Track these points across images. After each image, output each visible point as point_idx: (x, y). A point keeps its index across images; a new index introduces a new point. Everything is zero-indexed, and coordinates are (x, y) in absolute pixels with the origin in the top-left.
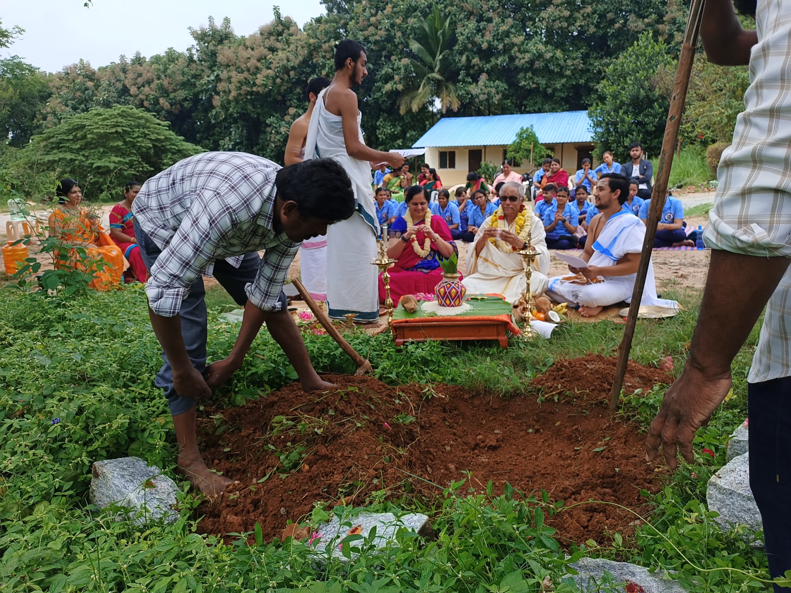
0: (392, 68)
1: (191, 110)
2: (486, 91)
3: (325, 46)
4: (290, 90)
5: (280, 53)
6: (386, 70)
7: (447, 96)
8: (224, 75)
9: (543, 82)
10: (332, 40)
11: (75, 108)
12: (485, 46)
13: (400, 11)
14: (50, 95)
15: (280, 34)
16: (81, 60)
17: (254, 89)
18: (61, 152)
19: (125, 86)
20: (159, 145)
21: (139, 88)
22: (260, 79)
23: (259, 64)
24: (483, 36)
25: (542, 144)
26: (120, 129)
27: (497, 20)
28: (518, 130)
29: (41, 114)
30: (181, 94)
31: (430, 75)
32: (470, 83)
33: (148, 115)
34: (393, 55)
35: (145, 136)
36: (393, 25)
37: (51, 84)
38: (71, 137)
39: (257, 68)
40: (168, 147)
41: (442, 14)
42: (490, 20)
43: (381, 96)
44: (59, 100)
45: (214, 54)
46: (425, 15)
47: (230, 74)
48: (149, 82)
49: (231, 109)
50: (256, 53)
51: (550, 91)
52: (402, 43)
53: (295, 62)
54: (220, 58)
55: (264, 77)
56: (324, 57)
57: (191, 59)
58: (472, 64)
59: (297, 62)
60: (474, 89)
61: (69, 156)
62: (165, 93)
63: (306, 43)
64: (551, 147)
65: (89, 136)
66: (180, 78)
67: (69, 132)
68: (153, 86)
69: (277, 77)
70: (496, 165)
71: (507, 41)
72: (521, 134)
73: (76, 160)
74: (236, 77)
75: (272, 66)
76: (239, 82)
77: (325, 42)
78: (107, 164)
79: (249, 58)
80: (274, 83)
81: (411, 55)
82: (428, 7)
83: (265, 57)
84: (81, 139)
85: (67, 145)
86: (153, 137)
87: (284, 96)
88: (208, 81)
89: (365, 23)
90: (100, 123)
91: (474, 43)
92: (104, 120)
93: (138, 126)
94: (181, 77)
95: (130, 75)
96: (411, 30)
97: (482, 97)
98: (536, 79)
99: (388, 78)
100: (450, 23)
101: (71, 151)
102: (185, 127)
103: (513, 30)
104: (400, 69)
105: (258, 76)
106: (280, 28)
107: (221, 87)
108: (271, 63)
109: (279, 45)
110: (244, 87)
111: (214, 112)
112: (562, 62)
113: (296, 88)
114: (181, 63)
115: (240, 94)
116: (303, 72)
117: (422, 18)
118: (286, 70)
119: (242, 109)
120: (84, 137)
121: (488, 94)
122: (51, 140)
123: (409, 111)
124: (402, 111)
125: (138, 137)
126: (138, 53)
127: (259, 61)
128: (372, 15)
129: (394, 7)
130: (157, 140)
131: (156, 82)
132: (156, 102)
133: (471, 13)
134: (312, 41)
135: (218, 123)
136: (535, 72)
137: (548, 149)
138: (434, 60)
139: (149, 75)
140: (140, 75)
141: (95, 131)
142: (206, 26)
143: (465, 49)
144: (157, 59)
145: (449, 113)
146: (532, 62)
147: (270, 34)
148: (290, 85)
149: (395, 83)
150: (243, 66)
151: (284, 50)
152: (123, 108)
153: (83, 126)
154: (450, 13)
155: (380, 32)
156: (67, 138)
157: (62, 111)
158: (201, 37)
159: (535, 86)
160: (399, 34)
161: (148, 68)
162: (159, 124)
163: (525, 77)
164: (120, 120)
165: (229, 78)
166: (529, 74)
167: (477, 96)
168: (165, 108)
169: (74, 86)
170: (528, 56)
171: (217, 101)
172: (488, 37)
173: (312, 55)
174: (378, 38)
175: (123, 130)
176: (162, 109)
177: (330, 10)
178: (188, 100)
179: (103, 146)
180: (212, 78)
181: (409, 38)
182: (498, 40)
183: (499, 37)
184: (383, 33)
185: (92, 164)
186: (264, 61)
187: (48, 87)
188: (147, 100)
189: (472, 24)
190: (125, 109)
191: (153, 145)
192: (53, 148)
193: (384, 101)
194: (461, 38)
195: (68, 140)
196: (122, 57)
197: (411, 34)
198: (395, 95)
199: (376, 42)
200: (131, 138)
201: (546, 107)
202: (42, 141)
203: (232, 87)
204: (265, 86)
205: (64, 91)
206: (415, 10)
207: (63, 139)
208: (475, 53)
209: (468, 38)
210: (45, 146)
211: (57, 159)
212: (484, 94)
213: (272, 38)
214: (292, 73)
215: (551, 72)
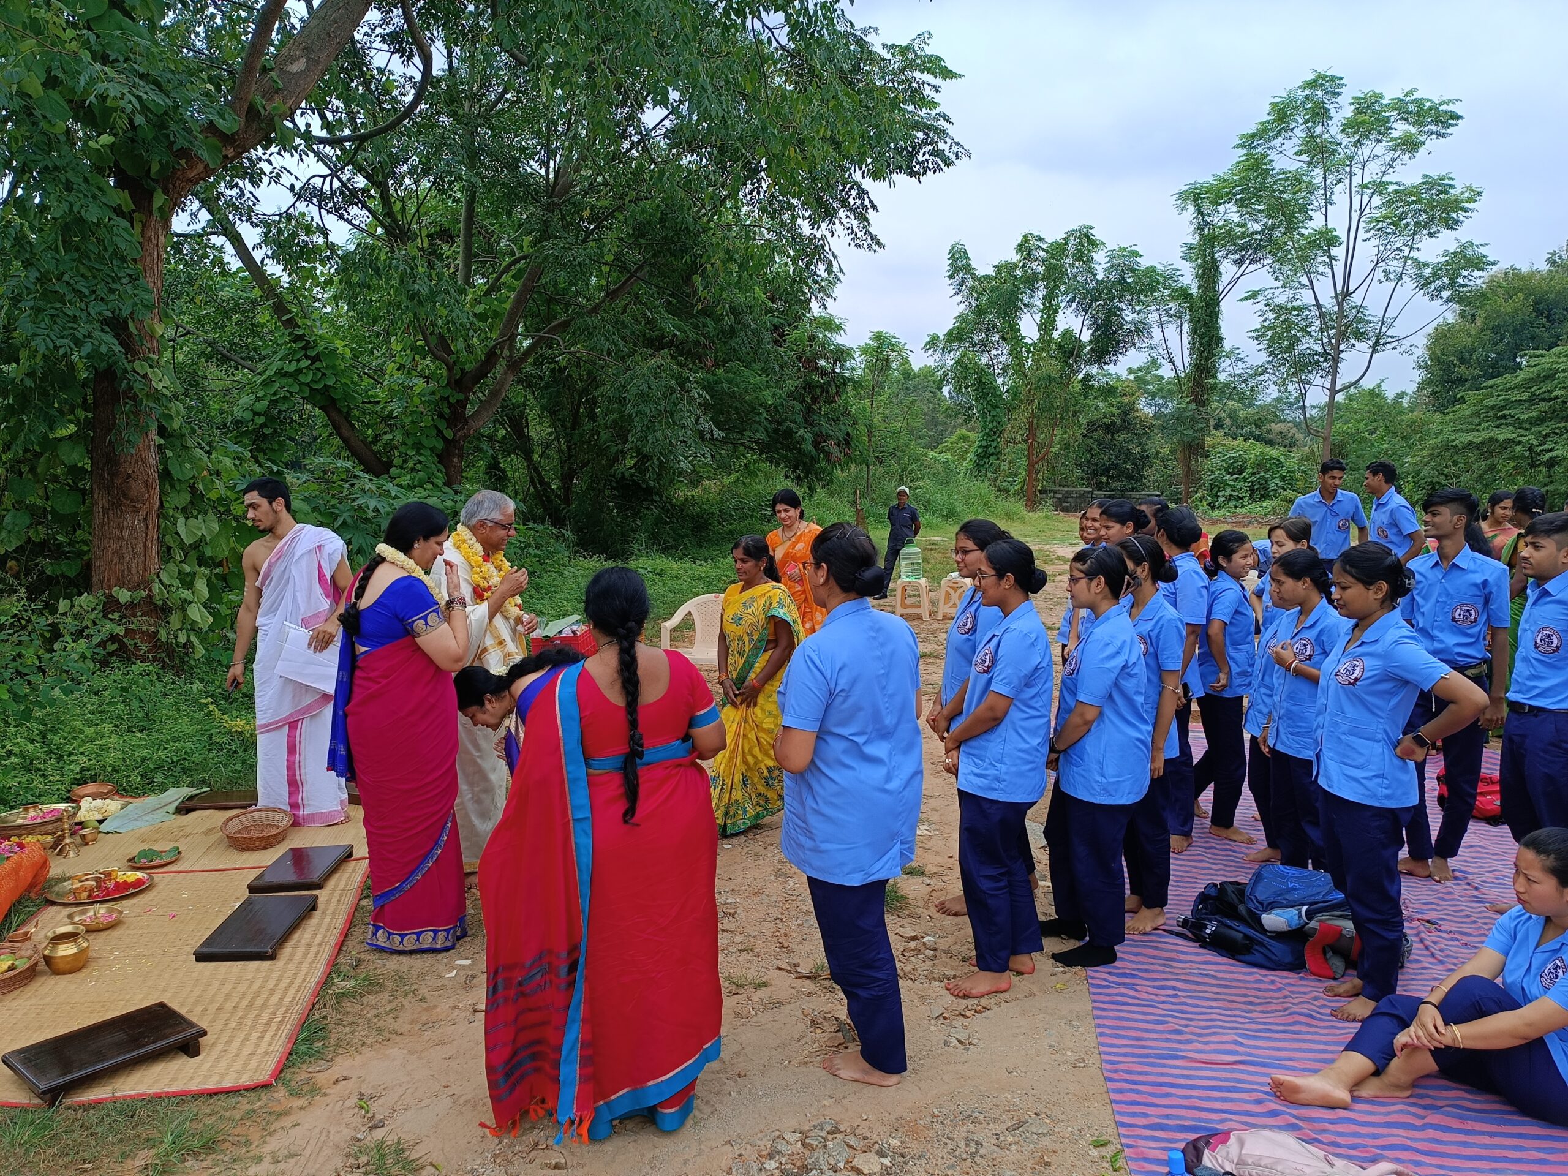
38: (1526, 396)
85: (1513, 412)
101: (1518, 424)
156: (1518, 397)
195: (1520, 402)
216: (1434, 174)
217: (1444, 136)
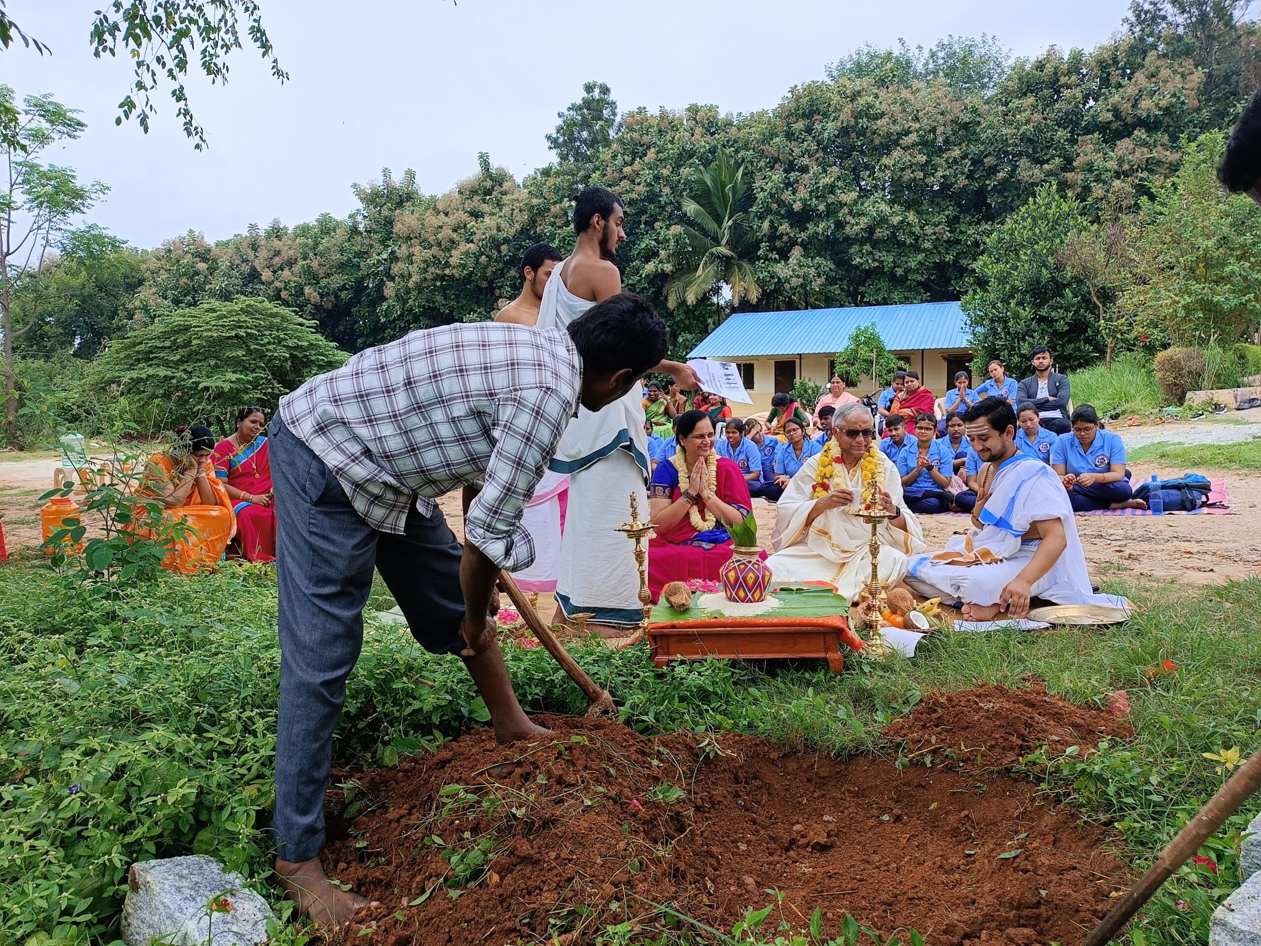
0: (655, 240)
1: (350, 304)
2: (801, 273)
3: (555, 209)
4: (502, 273)
5: (487, 219)
6: (647, 242)
7: (740, 280)
8: (402, 251)
9: (888, 259)
10: (566, 199)
11: (177, 302)
12: (797, 206)
13: (668, 158)
14: (141, 282)
15: (488, 192)
16: (191, 231)
17: (447, 272)
18: (150, 366)
19: (254, 270)
20: (300, 355)
21: (274, 272)
22: (455, 257)
23: (455, 236)
24: (794, 194)
25: (889, 351)
26: (242, 333)
27: (815, 169)
28: (853, 332)
29: (126, 309)
30: (338, 280)
31: (714, 250)
32: (776, 261)
33: (286, 311)
34: (657, 220)
35: (280, 341)
36: (657, 178)
37: (143, 267)
38: (168, 344)
39: (452, 241)
40: (313, 358)
41: (732, 161)
42: (804, 170)
43: (639, 281)
44: (154, 290)
45: (389, 222)
46: (706, 163)
47: (411, 250)
48: (290, 263)
49: (411, 302)
50: (452, 220)
51: (899, 271)
52: (671, 203)
53: (510, 231)
54: (398, 228)
55: (462, 254)
56: (553, 224)
57: (354, 231)
58: (778, 233)
59: (513, 231)
60: (782, 270)
61: (162, 372)
62: (313, 278)
63: (526, 205)
64: (904, 356)
65: (194, 342)
66: (337, 257)
67: (165, 336)
68: (296, 268)
69: (482, 254)
70: (819, 385)
71: (831, 199)
72: (857, 336)
73: (173, 378)
74: (420, 254)
75: (475, 238)
76: (425, 261)
77: (555, 203)
78: (219, 383)
79: (441, 227)
80: (477, 262)
81: (684, 220)
82: (710, 152)
83: (465, 225)
84: (183, 347)
85: (162, 355)
86: (291, 343)
87: (491, 282)
88: (378, 261)
89: (616, 175)
90: (213, 323)
91: (781, 203)
92: (219, 318)
93: (270, 328)
94: (339, 256)
95: (263, 254)
96: (685, 184)
97: (795, 282)
98: (878, 255)
99: (650, 255)
100: (744, 174)
101: (167, 364)
102: (341, 328)
103: (840, 184)
104: (668, 241)
105: (453, 252)
106: (489, 184)
107: (396, 269)
108: (474, 233)
109: (486, 208)
110: (432, 270)
111: (385, 306)
112: (917, 230)
113: (510, 269)
114: (340, 235)
115: (425, 279)
116: (522, 247)
117: (701, 167)
118: (496, 244)
119: (428, 301)
120: (188, 343)
121: (804, 277)
122: (137, 348)
123: (683, 303)
124: (671, 304)
125: (269, 343)
126: (276, 222)
127: (455, 231)
128: (626, 164)
129: (658, 152)
130: (297, 347)
131: (301, 263)
132: (300, 292)
133: (776, 160)
134: (535, 201)
135: (390, 322)
136: (875, 244)
137: (900, 359)
138: (720, 227)
139: (291, 252)
140: (277, 253)
141: (205, 334)
142: (379, 182)
143: (768, 211)
144: (303, 231)
145: (744, 306)
146: (870, 230)
147: (474, 192)
148: (501, 265)
149: (661, 262)
150: (431, 239)
151: (493, 214)
152: (250, 301)
153: (187, 328)
154: (743, 160)
155: (637, 188)
156: (161, 345)
157: (157, 305)
158: (372, 199)
159: (877, 264)
160: (667, 190)
161: (289, 242)
162: (301, 325)
163: (861, 251)
164: (243, 318)
165: (411, 255)
166: (867, 247)
167: (787, 281)
168: (313, 300)
169: (178, 269)
170: (864, 221)
171: (390, 289)
172: (803, 193)
173: (535, 221)
174: (634, 196)
175: (248, 334)
176: (308, 302)
177: (564, 157)
178: (347, 289)
179: (217, 358)
180: (385, 256)
181: (682, 196)
182: (817, 198)
183: (819, 194)
184: (642, 189)
185: (197, 383)
186: (462, 231)
187: (139, 271)
188: (285, 289)
189: (778, 176)
190: (252, 303)
191: (291, 354)
192: (138, 360)
193: (644, 288)
194: (760, 196)
195: (163, 348)
196: (253, 227)
197: (685, 190)
198: (660, 279)
199: (632, 203)
200: (258, 344)
201: (896, 296)
202: (125, 349)
203: (414, 269)
204: (464, 267)
205: (164, 275)
206: (691, 157)
207: (157, 347)
208: (783, 217)
209: (772, 195)
210: (128, 357)
211: (144, 376)
212: (798, 276)
213: (476, 198)
214: (504, 248)
215: (901, 244)
216: (60, 165)
217: (74, 137)
